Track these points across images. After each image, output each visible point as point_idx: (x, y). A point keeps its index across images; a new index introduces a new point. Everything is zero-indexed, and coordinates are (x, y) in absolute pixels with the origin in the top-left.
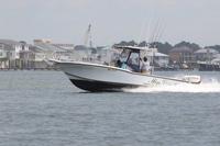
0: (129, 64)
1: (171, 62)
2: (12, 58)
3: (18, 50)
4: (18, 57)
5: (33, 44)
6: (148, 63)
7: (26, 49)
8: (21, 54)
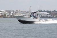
1: (51, 16)
5: (16, 11)
6: (38, 16)
7: (14, 12)
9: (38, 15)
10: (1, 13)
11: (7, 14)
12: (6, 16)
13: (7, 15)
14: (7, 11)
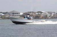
2: (51, 16)
3: (53, 14)
4: (53, 16)
7: (55, 14)
8: (54, 15)
9: (31, 16)
11: (48, 15)
12: (47, 17)
14: (48, 13)
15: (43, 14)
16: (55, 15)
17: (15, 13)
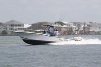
0: (49, 32)
8: (84, 28)
10: (65, 28)
11: (75, 28)
13: (74, 30)
14: (75, 24)
15: (64, 26)
16: (86, 27)
17: (16, 25)
